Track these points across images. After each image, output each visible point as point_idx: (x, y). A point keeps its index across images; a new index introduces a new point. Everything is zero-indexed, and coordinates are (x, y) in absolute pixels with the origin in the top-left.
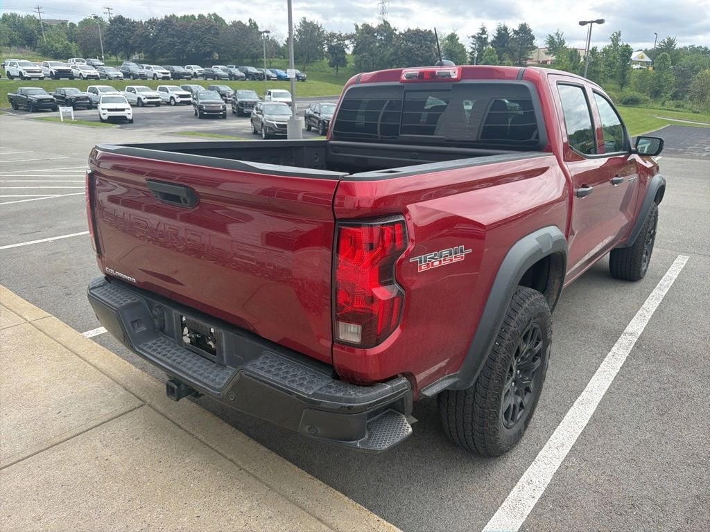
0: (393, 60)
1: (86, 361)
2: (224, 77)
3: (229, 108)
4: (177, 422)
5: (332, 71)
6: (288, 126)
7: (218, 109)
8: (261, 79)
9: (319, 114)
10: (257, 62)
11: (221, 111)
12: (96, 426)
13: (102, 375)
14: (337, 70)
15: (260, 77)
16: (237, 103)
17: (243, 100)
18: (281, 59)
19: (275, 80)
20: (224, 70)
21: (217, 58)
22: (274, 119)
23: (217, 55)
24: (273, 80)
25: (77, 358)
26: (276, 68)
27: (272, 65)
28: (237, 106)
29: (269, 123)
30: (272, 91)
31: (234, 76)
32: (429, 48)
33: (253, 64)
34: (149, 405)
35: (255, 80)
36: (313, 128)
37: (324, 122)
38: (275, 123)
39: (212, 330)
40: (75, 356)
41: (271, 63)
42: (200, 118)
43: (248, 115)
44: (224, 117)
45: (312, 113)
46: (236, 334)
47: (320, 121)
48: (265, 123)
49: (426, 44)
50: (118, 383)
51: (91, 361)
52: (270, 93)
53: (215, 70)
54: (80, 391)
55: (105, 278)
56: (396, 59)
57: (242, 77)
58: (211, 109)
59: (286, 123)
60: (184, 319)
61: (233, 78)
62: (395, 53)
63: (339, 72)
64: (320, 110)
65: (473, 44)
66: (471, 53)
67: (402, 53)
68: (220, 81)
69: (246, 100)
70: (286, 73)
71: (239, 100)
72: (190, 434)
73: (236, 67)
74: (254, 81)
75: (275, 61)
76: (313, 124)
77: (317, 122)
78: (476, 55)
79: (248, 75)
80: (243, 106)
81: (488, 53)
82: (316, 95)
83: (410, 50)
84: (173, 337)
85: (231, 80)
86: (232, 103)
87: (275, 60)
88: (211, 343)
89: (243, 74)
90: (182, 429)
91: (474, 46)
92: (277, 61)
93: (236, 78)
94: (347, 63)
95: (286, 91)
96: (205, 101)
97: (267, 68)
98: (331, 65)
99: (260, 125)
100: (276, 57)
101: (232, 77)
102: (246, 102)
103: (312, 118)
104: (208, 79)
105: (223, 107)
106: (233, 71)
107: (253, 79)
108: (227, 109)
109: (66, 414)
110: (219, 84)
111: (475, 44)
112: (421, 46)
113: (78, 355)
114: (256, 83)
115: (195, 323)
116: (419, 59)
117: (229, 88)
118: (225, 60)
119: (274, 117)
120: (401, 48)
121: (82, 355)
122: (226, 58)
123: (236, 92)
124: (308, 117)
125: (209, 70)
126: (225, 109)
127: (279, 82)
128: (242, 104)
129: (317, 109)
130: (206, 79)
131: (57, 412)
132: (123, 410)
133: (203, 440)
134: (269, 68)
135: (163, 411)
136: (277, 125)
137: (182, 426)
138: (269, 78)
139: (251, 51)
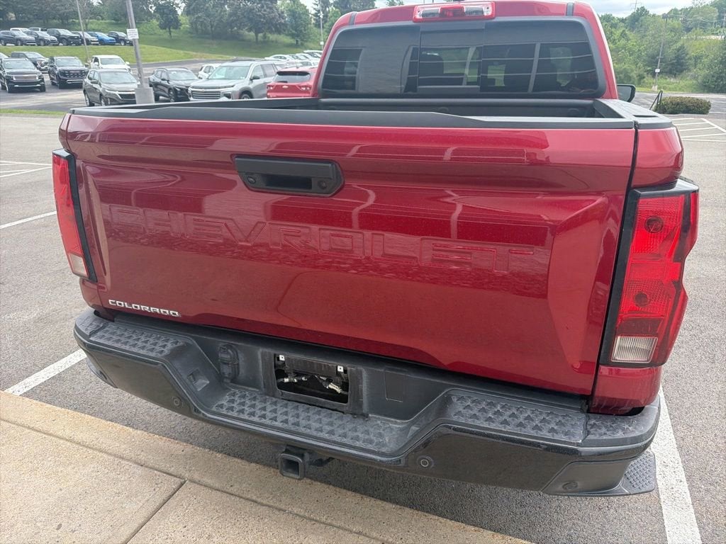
0: (233, 21)
1: (51, 435)
2: (30, 41)
3: (47, 78)
4: (249, 496)
5: (164, 34)
6: (136, 96)
7: (33, 80)
8: (78, 44)
9: (168, 81)
10: (68, 24)
11: (38, 83)
12: (133, 535)
13: (91, 451)
14: (170, 32)
15: (78, 42)
16: (57, 72)
17: (64, 68)
18: (98, 20)
19: (97, 44)
20: (28, 33)
21: (14, 19)
22: (115, 88)
23: (13, 15)
24: (94, 44)
25: (34, 433)
26: (94, 30)
27: (89, 26)
28: (57, 76)
29: (110, 94)
30: (99, 57)
31: (42, 39)
32: (271, 8)
33: (64, 26)
34: (193, 481)
35: (71, 45)
36: (161, 97)
37: (176, 90)
38: (117, 93)
39: (340, 369)
40: (27, 431)
41: (86, 25)
42: (10, 91)
43: (78, 86)
44: (42, 89)
45: (158, 80)
46: (390, 369)
47: (170, 89)
48: (104, 94)
49: (266, 4)
50: (123, 458)
51: (60, 433)
52: (96, 60)
53: (15, 33)
54: (71, 483)
55: (96, 313)
56: (237, 20)
57: (53, 41)
58: (24, 80)
59: (134, 93)
60: (282, 358)
61: (42, 43)
62: (233, 14)
63: (172, 34)
64: (168, 76)
65: (315, 4)
66: (316, 15)
67: (242, 14)
68: (24, 46)
69: (68, 68)
70: (126, 33)
71: (58, 68)
72: (280, 510)
73: (42, 30)
74: (69, 46)
75: (92, 23)
76: (160, 92)
77: (167, 90)
78: (321, 17)
79: (61, 39)
80: (66, 76)
81: (333, 14)
82: (149, 61)
83: (251, 10)
84: (255, 385)
85: (39, 45)
86: (49, 73)
87: (91, 21)
88: (332, 386)
89: (54, 38)
90: (262, 505)
91: (316, 7)
92: (94, 24)
93: (47, 43)
94: (181, 25)
95: (117, 57)
96: (14, 71)
97: (85, 31)
98: (162, 27)
99: (98, 96)
100: (91, 18)
101: (40, 41)
102: (69, 71)
103: (159, 86)
104: (8, 45)
105: (40, 77)
106: (40, 35)
107: (69, 44)
108: (45, 80)
109: (73, 527)
110: (25, 51)
111: (317, 5)
112: (262, 7)
113: (33, 429)
114: (73, 48)
115: (305, 362)
116: (262, 20)
117: (40, 56)
118: (25, 21)
119: (115, 86)
120: (240, 8)
121: (37, 426)
122: (26, 19)
123: (52, 59)
124: (155, 85)
125: (8, 33)
126: (43, 80)
127: (102, 47)
128: (63, 73)
129: (164, 76)
130: (5, 45)
131: (55, 526)
132: (159, 500)
133: (302, 514)
134: (86, 30)
135: (217, 485)
136: (120, 95)
137: (259, 500)
138: (88, 42)
139: (59, 10)
